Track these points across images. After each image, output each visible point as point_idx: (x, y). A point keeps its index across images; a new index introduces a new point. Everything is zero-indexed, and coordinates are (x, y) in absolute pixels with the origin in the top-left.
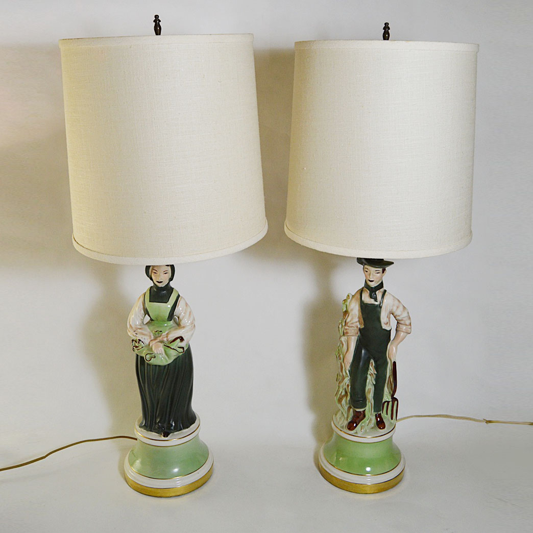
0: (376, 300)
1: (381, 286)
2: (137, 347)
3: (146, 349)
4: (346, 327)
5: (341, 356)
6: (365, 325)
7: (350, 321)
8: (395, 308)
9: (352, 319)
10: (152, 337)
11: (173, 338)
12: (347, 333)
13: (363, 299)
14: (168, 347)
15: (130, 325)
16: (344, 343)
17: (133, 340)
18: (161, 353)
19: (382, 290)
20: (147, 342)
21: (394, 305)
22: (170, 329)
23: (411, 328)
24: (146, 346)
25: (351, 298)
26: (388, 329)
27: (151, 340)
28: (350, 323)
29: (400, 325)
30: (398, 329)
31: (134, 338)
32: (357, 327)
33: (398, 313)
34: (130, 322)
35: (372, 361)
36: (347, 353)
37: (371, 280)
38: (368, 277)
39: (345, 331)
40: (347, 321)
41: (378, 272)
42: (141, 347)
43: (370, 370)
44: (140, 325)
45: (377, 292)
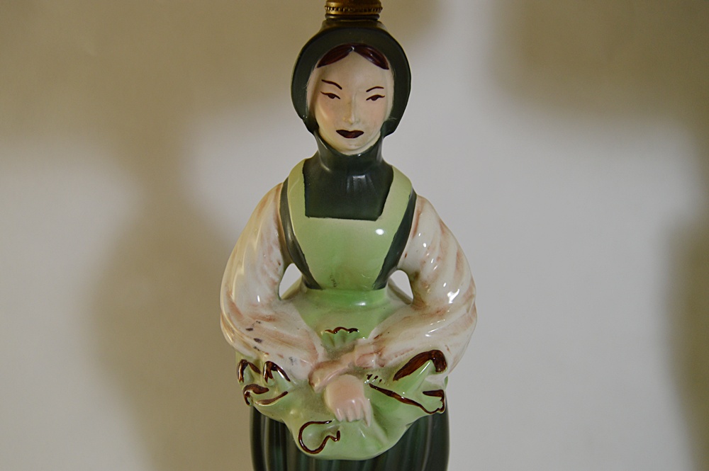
2: (260, 390)
3: (299, 401)
10: (321, 351)
11: (405, 359)
14: (390, 394)
15: (232, 305)
17: (244, 364)
18: (359, 417)
20: (301, 371)
22: (384, 317)
24: (297, 389)
27: (319, 366)
31: (250, 356)
34: (229, 295)
42: (276, 393)
44: (270, 306)
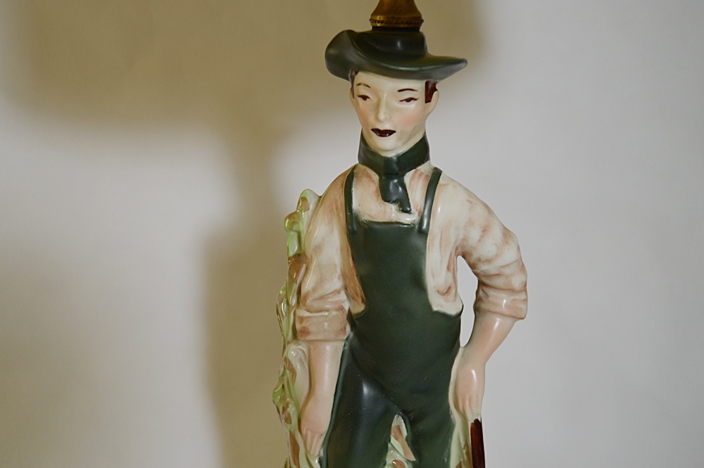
0: (404, 206)
1: (419, 153)
4: (303, 313)
5: (292, 410)
6: (367, 299)
7: (314, 290)
8: (475, 234)
9: (321, 281)
12: (305, 332)
13: (355, 205)
16: (298, 367)
19: (424, 168)
21: (470, 223)
23: (526, 300)
25: (312, 207)
26: (452, 311)
28: (316, 295)
29: (491, 292)
30: (483, 306)
32: (342, 309)
33: (487, 248)
35: (399, 422)
36: (310, 404)
37: (382, 127)
38: (371, 119)
39: (298, 326)
40: (303, 291)
41: (408, 95)
43: (391, 452)
45: (408, 178)
